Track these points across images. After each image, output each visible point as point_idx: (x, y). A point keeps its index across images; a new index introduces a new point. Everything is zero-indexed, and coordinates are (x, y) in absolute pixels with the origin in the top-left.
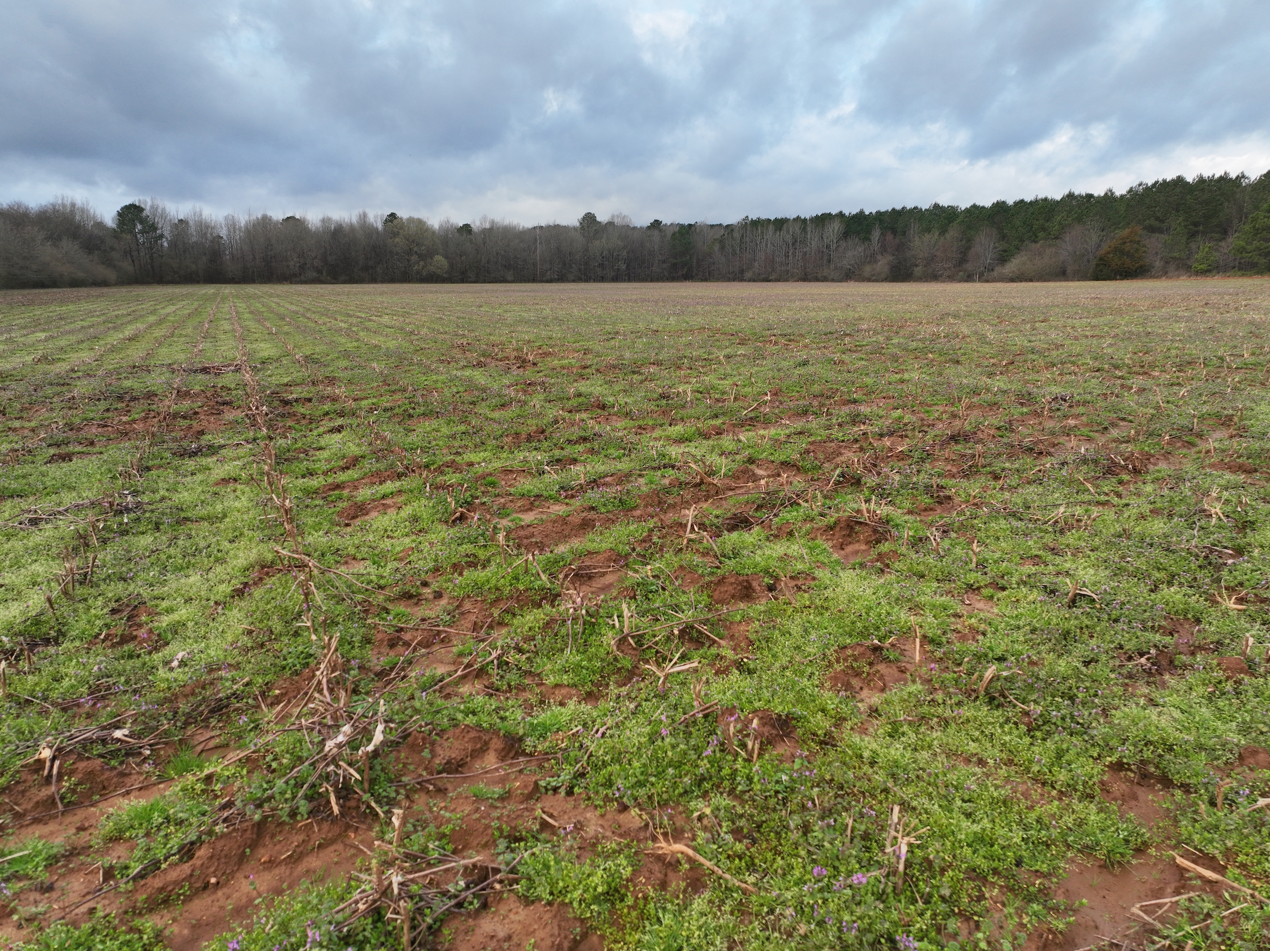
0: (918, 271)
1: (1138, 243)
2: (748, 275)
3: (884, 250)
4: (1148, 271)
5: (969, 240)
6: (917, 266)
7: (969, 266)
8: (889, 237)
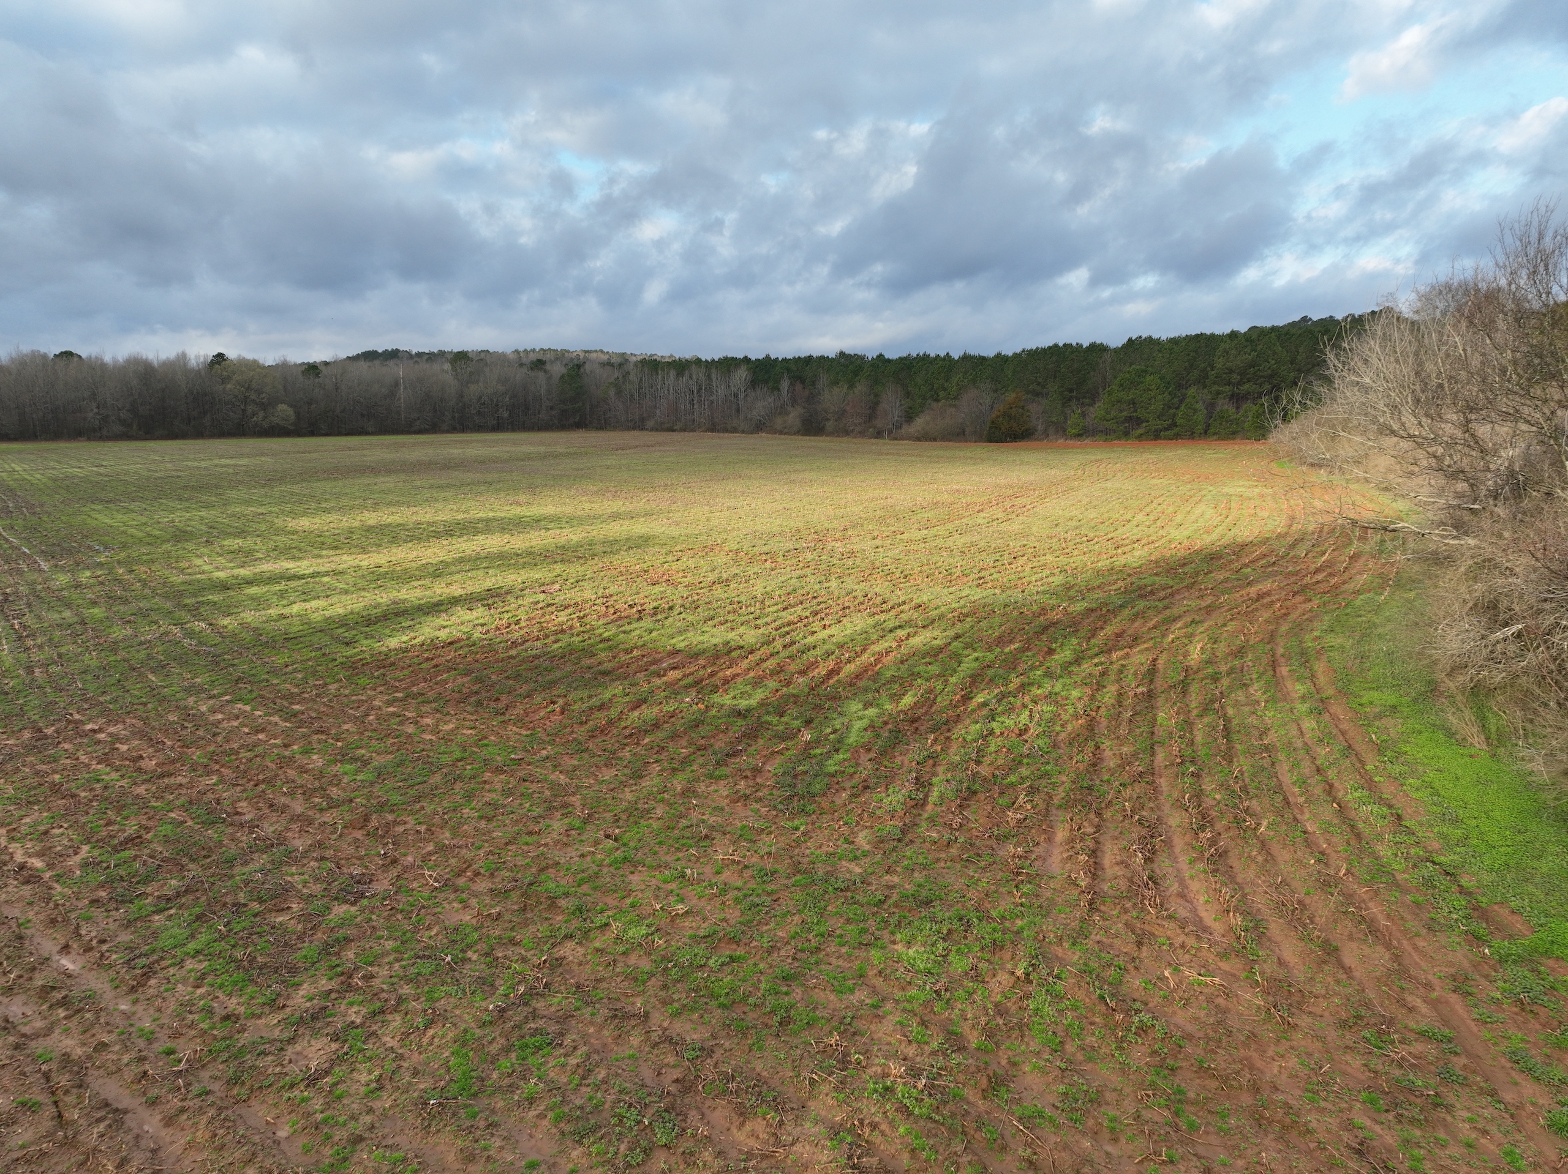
0: (830, 425)
1: (1023, 408)
2: (650, 424)
3: (794, 402)
4: (1033, 434)
5: (876, 395)
6: (828, 420)
7: (879, 423)
8: (799, 387)
